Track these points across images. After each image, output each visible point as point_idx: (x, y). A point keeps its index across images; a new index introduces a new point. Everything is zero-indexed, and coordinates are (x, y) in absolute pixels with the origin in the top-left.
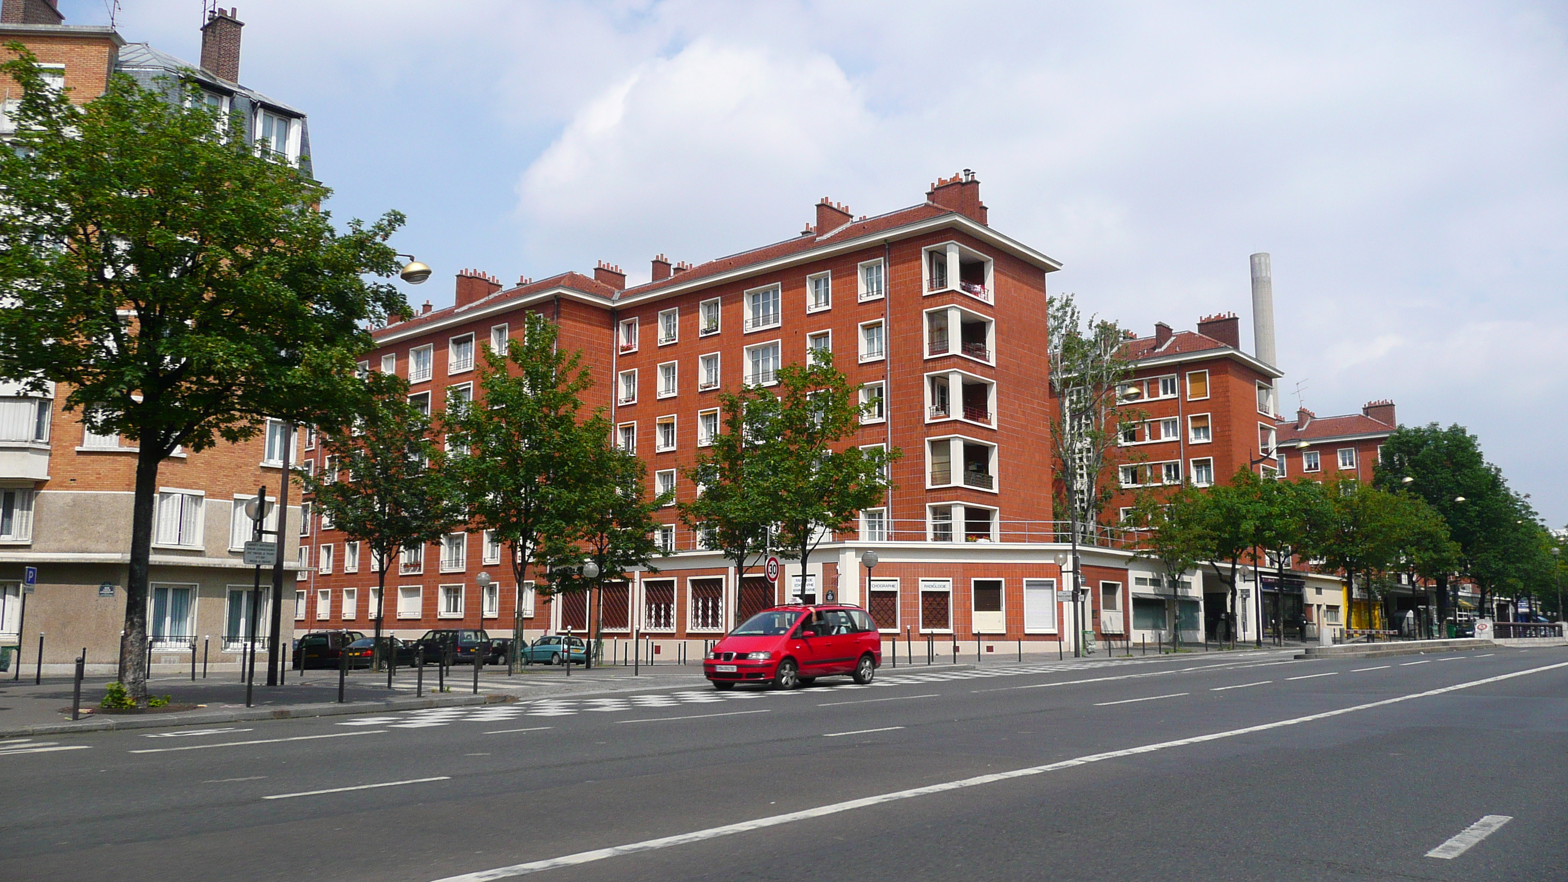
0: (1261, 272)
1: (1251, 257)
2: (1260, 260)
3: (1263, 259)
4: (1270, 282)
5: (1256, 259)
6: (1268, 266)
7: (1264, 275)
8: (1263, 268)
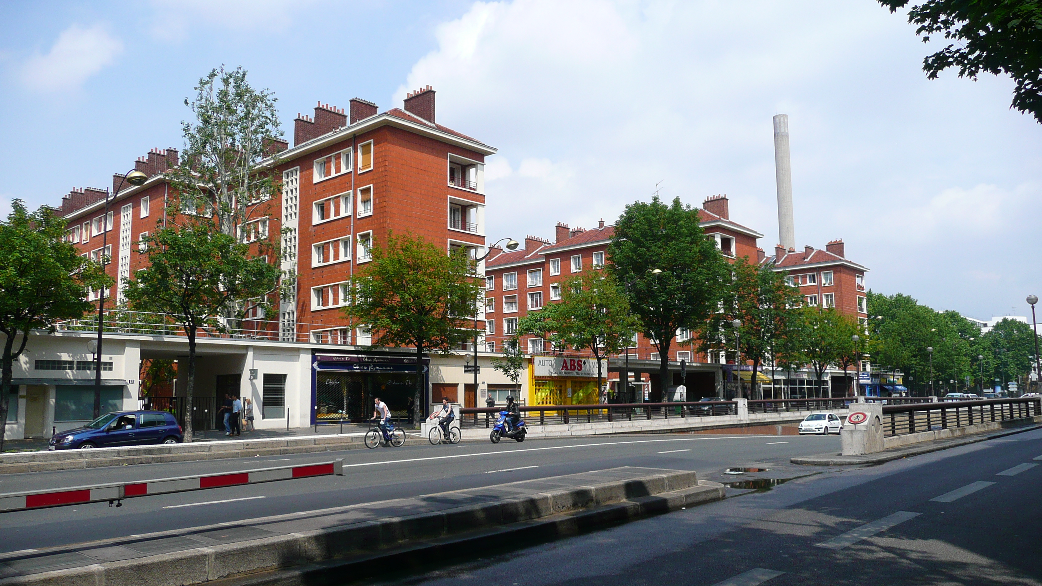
0: (780, 128)
1: (774, 118)
2: (780, 120)
3: (782, 119)
4: (787, 136)
5: (777, 119)
6: (786, 125)
7: (783, 130)
8: (782, 125)
